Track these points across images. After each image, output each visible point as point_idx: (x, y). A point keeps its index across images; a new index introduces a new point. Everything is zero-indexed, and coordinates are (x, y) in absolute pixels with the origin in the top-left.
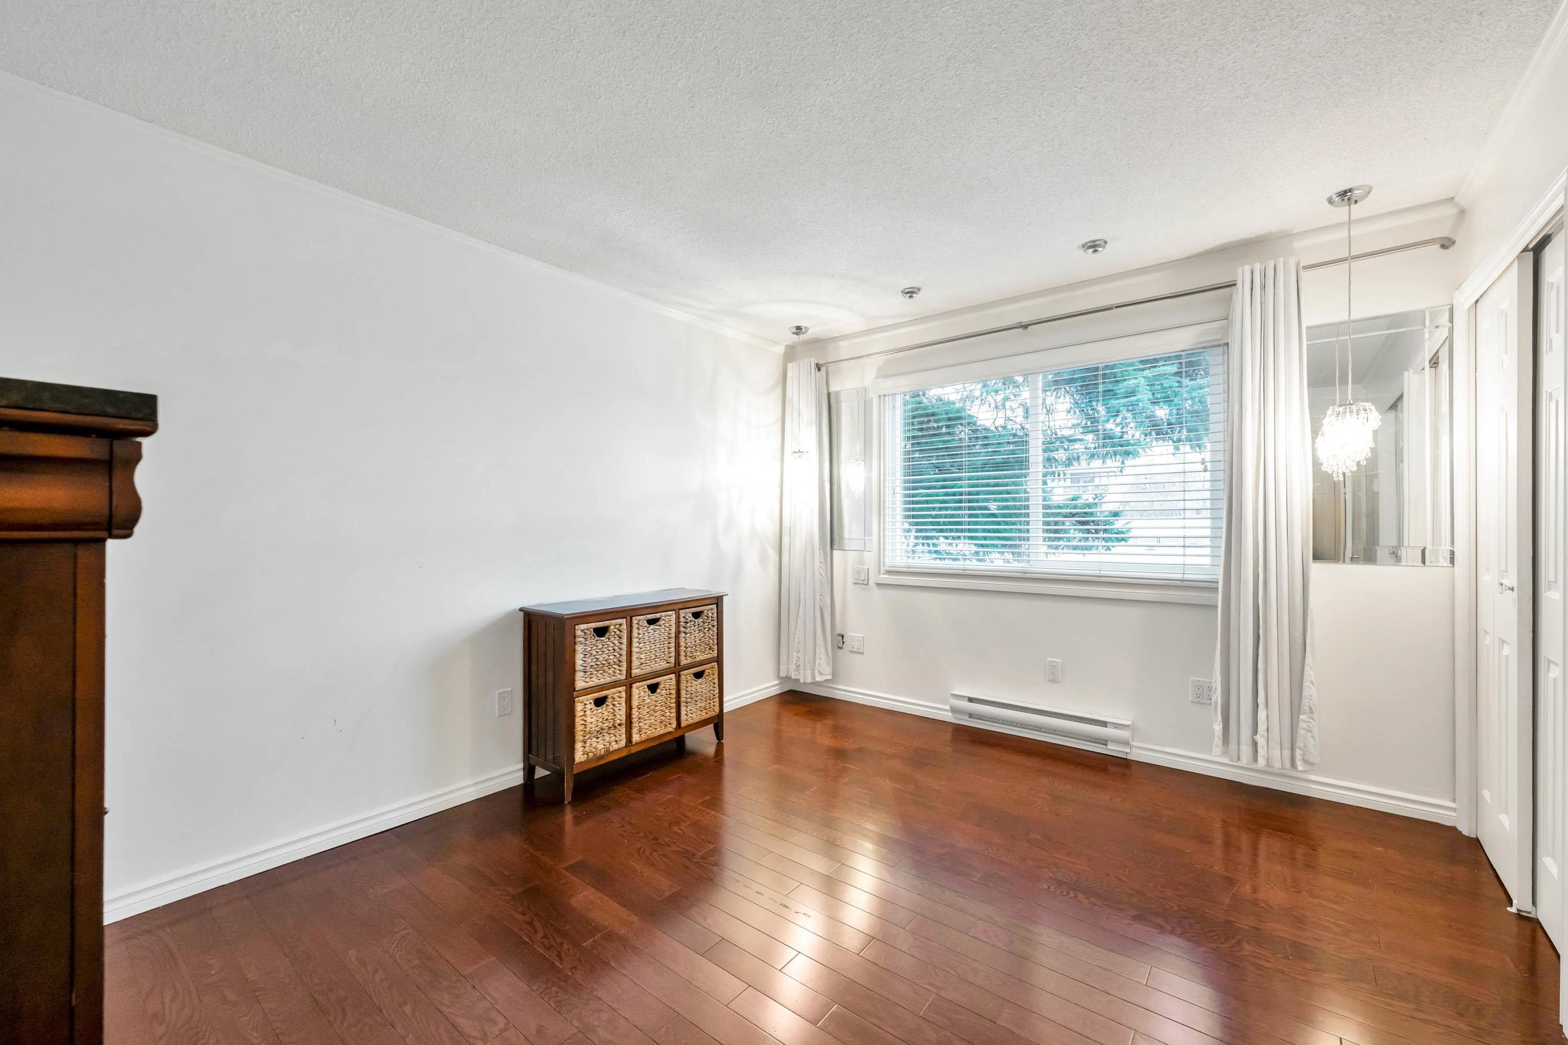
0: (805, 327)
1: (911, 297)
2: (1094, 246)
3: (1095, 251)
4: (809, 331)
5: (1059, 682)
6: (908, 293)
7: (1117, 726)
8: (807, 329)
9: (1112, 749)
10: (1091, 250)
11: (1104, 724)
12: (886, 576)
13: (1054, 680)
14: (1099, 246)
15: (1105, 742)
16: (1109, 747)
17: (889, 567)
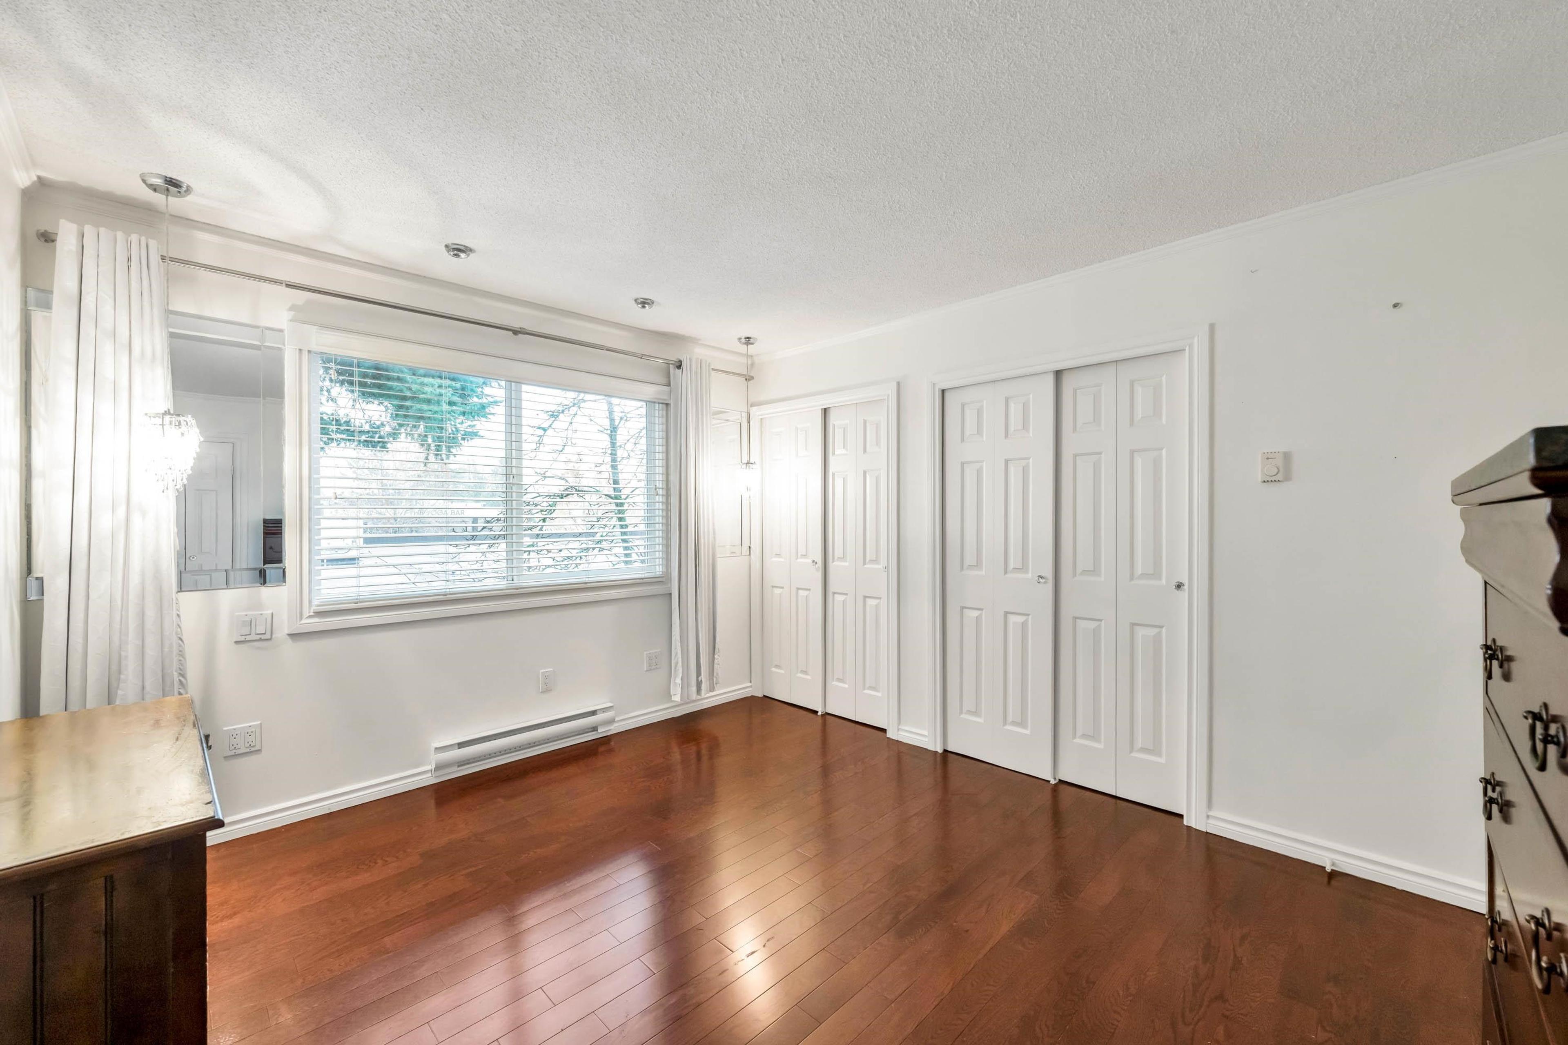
0: (188, 187)
1: (456, 255)
2: (644, 303)
3: (644, 307)
4: (189, 198)
5: (551, 690)
6: (455, 249)
7: (604, 710)
8: (189, 190)
9: (602, 732)
10: (640, 306)
11: (594, 713)
12: (316, 620)
13: (547, 690)
14: (648, 304)
15: (594, 729)
16: (599, 731)
17: (318, 606)
